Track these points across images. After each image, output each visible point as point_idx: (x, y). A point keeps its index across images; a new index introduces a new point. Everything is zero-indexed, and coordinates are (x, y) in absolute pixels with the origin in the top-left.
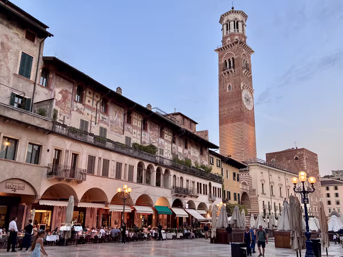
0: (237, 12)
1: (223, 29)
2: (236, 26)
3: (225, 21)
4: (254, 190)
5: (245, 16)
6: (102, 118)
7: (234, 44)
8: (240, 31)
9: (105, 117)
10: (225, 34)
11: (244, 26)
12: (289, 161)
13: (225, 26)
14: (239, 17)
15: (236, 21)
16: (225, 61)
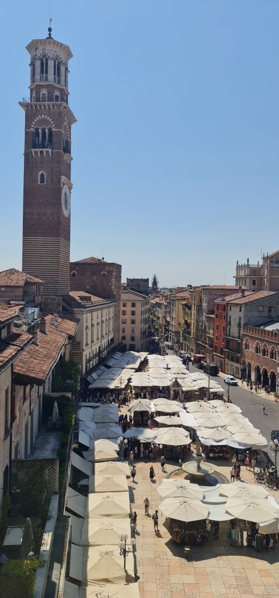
0: (61, 46)
1: (32, 64)
2: (57, 69)
7: (54, 107)
8: (62, 82)
10: (38, 77)
11: (67, 72)
12: (95, 278)
13: (38, 63)
14: (63, 56)
15: (57, 63)
16: (37, 130)
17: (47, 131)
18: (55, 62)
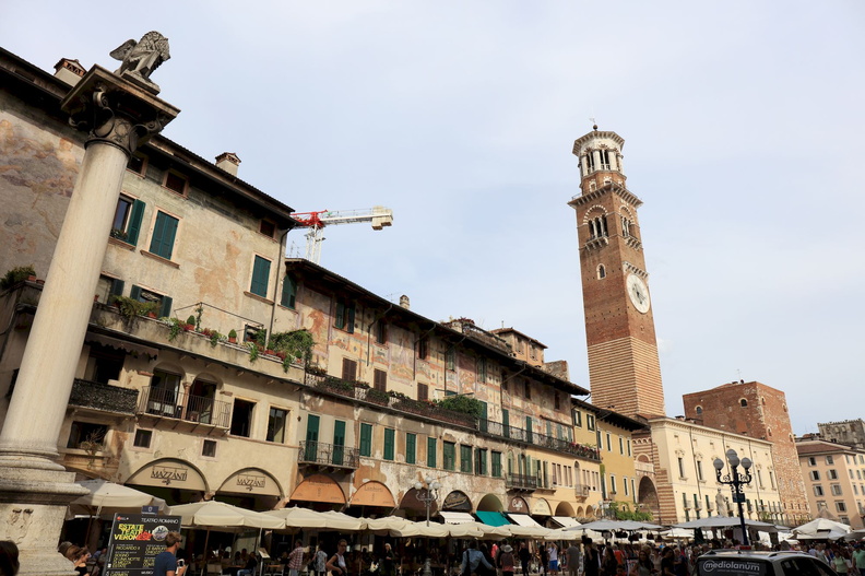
0: (605, 135)
1: (580, 165)
2: (605, 157)
3: (583, 151)
4: (664, 472)
5: (620, 141)
6: (379, 353)
7: (603, 192)
8: (614, 167)
9: (383, 351)
10: (586, 173)
11: (620, 158)
12: (730, 409)
13: (584, 160)
14: (610, 143)
15: (603, 151)
16: (590, 222)
17: (600, 219)
18: (601, 151)
